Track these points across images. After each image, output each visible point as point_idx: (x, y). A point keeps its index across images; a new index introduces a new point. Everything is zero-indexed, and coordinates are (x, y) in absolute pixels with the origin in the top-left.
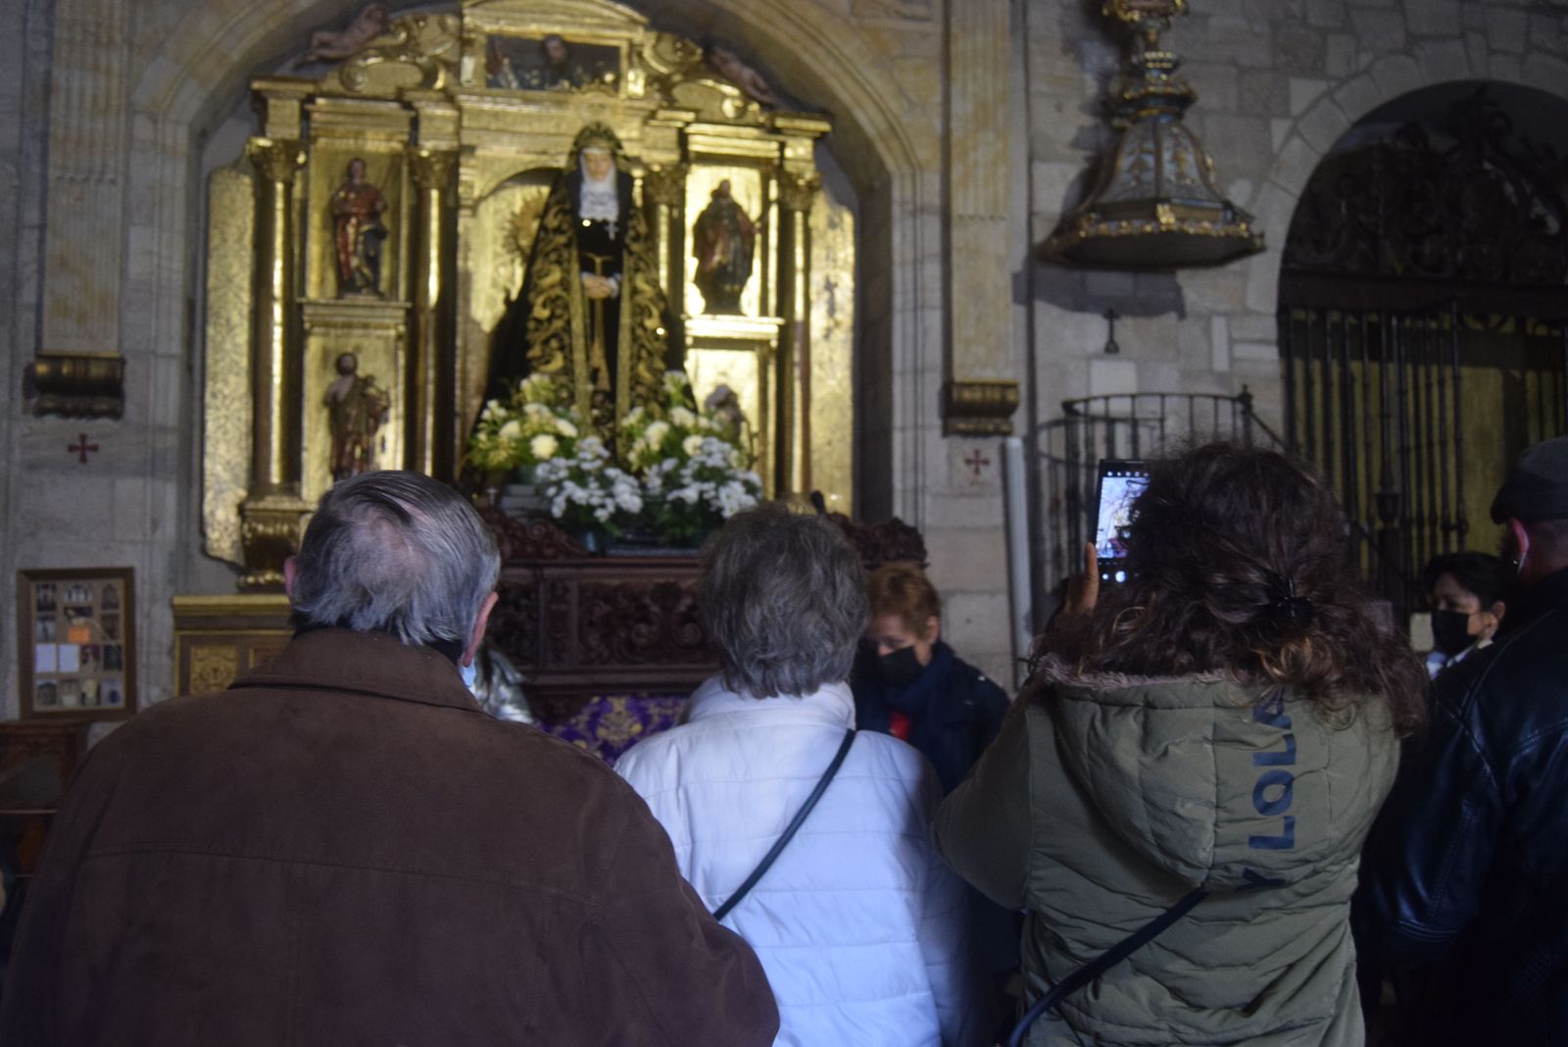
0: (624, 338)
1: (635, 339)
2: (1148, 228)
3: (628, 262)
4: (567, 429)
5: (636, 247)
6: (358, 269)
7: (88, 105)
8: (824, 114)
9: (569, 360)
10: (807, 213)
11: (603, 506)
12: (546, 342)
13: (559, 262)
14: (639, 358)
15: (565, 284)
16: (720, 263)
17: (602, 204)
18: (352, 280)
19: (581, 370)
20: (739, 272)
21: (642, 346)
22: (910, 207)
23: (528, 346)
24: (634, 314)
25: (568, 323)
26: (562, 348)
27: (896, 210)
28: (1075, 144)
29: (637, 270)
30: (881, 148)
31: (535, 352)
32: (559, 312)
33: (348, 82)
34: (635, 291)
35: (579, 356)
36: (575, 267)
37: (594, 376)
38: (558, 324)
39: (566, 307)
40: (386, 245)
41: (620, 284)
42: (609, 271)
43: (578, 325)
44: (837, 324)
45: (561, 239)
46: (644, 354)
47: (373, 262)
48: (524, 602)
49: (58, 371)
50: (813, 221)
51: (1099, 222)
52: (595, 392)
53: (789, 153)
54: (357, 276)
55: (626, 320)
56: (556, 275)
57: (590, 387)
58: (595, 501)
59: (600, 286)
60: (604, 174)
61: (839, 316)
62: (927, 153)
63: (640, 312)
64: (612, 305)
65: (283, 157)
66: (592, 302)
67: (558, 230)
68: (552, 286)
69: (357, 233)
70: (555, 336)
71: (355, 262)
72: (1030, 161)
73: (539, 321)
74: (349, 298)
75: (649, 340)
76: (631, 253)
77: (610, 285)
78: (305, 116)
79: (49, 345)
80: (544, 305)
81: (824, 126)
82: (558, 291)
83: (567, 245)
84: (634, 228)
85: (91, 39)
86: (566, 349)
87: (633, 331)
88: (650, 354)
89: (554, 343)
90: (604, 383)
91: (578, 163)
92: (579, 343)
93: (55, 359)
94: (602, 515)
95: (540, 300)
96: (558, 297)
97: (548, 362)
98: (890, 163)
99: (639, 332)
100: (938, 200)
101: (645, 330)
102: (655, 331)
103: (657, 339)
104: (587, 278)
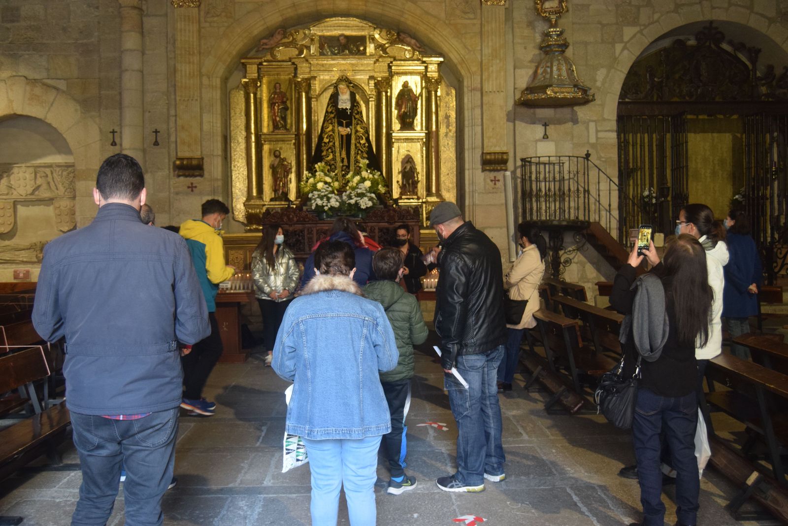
0: (353, 147)
1: (356, 147)
2: (543, 97)
3: (354, 121)
4: (328, 180)
5: (357, 116)
6: (279, 121)
7: (188, 75)
8: (440, 55)
9: (334, 156)
10: (436, 92)
11: (327, 206)
12: (327, 150)
13: (331, 123)
14: (358, 154)
15: (333, 130)
16: (404, 112)
17: (345, 103)
18: (277, 125)
19: (338, 159)
20: (411, 114)
21: (359, 150)
22: (470, 89)
23: (322, 151)
24: (356, 139)
25: (334, 143)
26: (332, 152)
27: (465, 90)
28: (531, 61)
29: (357, 124)
30: (459, 67)
31: (324, 153)
32: (331, 140)
33: (273, 55)
34: (357, 131)
35: (338, 154)
36: (336, 125)
37: (342, 160)
38: (331, 144)
39: (334, 138)
40: (289, 112)
41: (351, 130)
42: (348, 125)
43: (337, 144)
44: (450, 131)
45: (332, 115)
46: (360, 152)
47: (284, 119)
48: (301, 234)
49: (182, 163)
50: (439, 94)
51: (528, 94)
52: (343, 166)
53: (429, 70)
54: (279, 124)
55: (353, 141)
56: (330, 128)
57: (341, 164)
58: (324, 204)
59: (344, 131)
60: (346, 93)
61: (450, 128)
62: (474, 68)
63: (359, 138)
64: (349, 136)
65: (252, 85)
66: (342, 136)
67: (331, 112)
68: (329, 131)
69: (278, 109)
70: (330, 148)
71: (278, 119)
72: (514, 69)
73: (325, 143)
74: (276, 131)
75: (362, 147)
76: (355, 119)
77: (348, 129)
78: (259, 69)
79: (180, 155)
80: (327, 138)
81: (441, 59)
82: (331, 133)
83: (334, 118)
84: (357, 110)
85: (188, 53)
86: (334, 152)
87: (356, 145)
88: (362, 152)
89: (330, 150)
90: (346, 163)
91: (337, 90)
92: (338, 150)
93: (182, 159)
94: (326, 208)
95: (326, 136)
96: (331, 135)
97: (328, 157)
98: (463, 72)
99: (358, 145)
100: (479, 86)
101: (360, 144)
102: (364, 144)
103: (365, 147)
104: (340, 129)
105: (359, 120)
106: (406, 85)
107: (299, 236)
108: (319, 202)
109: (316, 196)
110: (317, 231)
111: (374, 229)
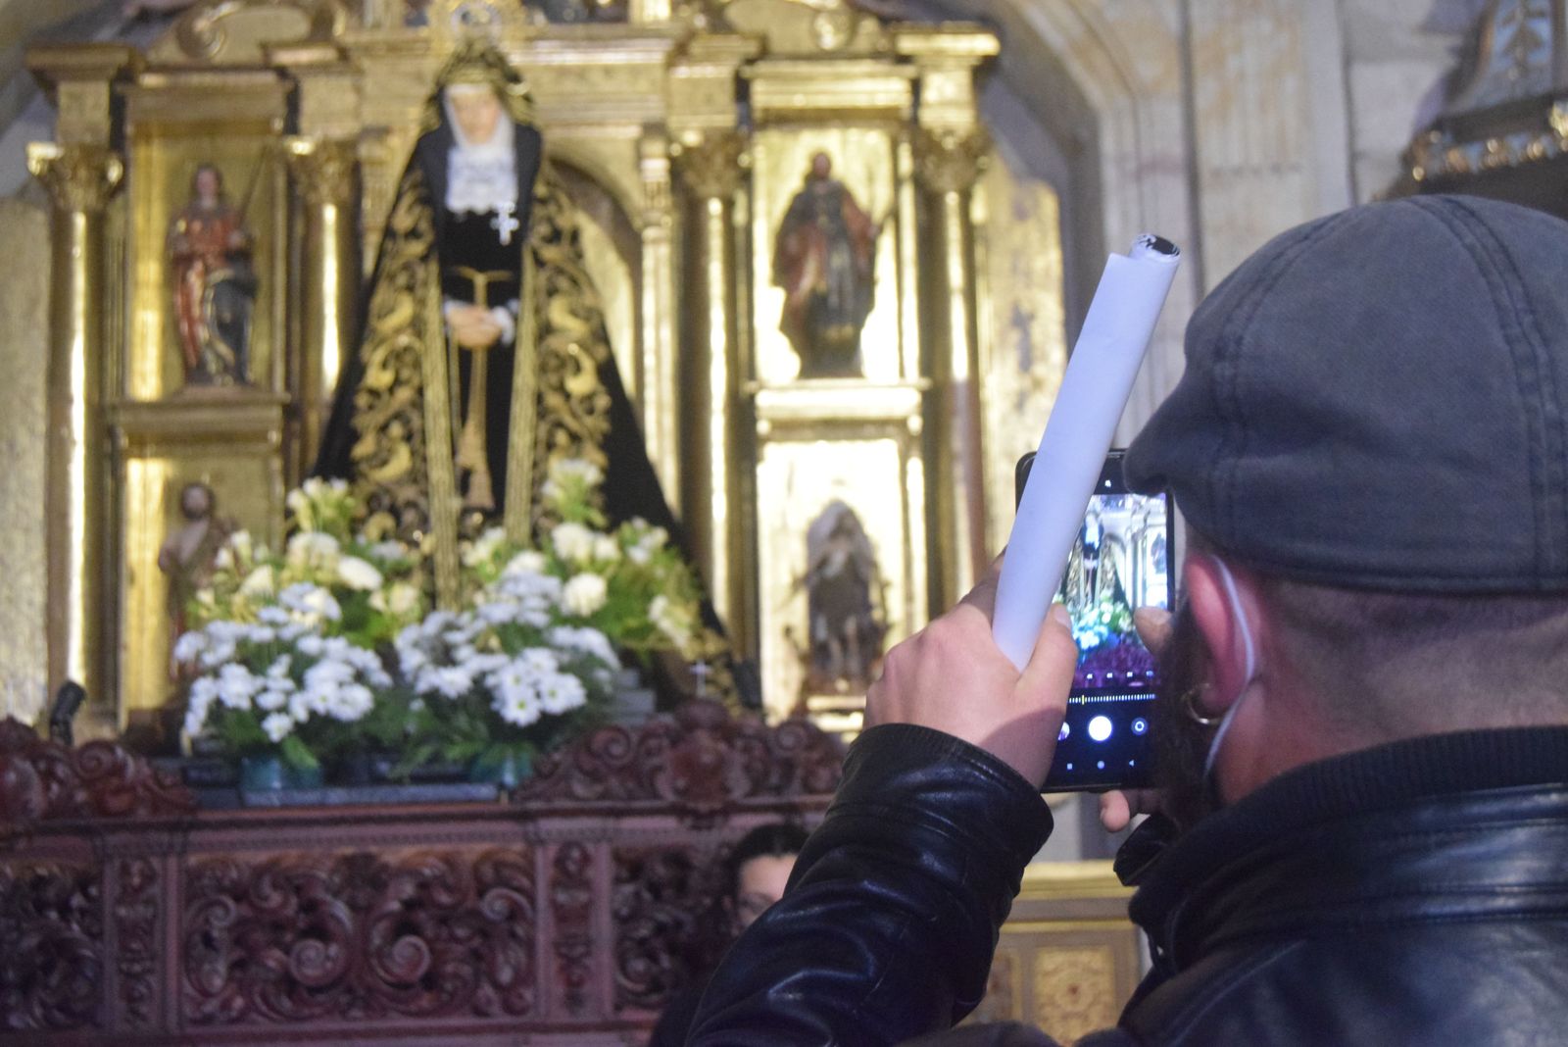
0: (522, 410)
1: (542, 410)
2: (1535, 149)
3: (531, 278)
4: (358, 574)
5: (550, 253)
6: (210, 344)
8: (986, 23)
9: (420, 457)
10: (966, 197)
11: (284, 709)
12: (384, 429)
13: (410, 288)
14: (550, 446)
15: (417, 326)
16: (813, 292)
17: (487, 181)
18: (201, 364)
19: (441, 475)
20: (850, 304)
21: (559, 425)
22: (1131, 166)
23: (355, 437)
24: (542, 369)
25: (420, 391)
26: (408, 438)
27: (1110, 174)
28: (1430, 27)
29: (552, 292)
30: (1076, 69)
31: (363, 449)
32: (405, 373)
33: (191, 43)
34: (545, 330)
35: (437, 448)
36: (433, 293)
37: (463, 481)
38: (404, 394)
39: (417, 365)
41: (516, 319)
42: (501, 295)
43: (437, 394)
44: (1038, 384)
45: (417, 248)
46: (561, 438)
47: (233, 331)
48: (77, 900)
50: (979, 212)
51: (1446, 148)
52: (466, 512)
53: (930, 94)
54: (210, 357)
55: (525, 380)
56: (405, 310)
57: (456, 503)
58: (269, 701)
59: (476, 323)
60: (490, 131)
61: (1039, 370)
62: (1154, 67)
63: (553, 366)
64: (501, 355)
65: (83, 173)
66: (465, 355)
67: (413, 234)
68: (398, 331)
69: (205, 287)
70: (398, 416)
71: (203, 333)
72: (1348, 61)
73: (374, 393)
74: (195, 392)
75: (574, 415)
76: (540, 263)
77: (501, 318)
78: (117, 107)
80: (384, 365)
81: (985, 44)
82: (404, 340)
83: (424, 259)
84: (550, 220)
86: (415, 438)
87: (539, 399)
88: (575, 438)
89: (396, 430)
90: (481, 491)
91: (442, 114)
92: (438, 423)
94: (276, 727)
95: (379, 356)
96: (407, 349)
97: (384, 463)
98: (1095, 92)
99: (553, 400)
100: (1176, 149)
101: (567, 396)
102: (588, 398)
103: (591, 411)
104: (456, 312)
105: (560, 271)
106: (819, 171)
107: (65, 910)
108: (237, 687)
109: (226, 650)
110: (192, 877)
111: (586, 859)
